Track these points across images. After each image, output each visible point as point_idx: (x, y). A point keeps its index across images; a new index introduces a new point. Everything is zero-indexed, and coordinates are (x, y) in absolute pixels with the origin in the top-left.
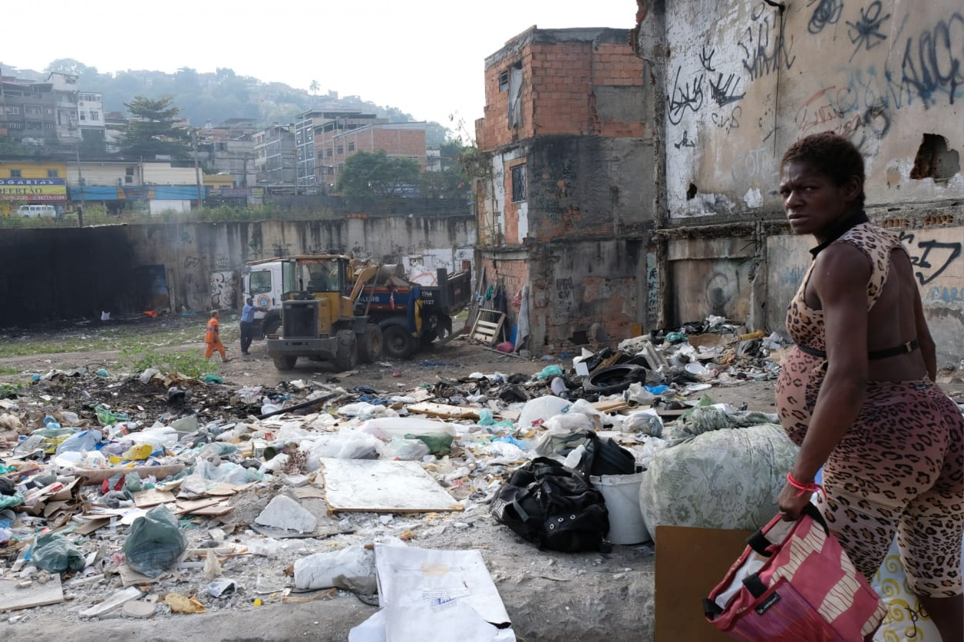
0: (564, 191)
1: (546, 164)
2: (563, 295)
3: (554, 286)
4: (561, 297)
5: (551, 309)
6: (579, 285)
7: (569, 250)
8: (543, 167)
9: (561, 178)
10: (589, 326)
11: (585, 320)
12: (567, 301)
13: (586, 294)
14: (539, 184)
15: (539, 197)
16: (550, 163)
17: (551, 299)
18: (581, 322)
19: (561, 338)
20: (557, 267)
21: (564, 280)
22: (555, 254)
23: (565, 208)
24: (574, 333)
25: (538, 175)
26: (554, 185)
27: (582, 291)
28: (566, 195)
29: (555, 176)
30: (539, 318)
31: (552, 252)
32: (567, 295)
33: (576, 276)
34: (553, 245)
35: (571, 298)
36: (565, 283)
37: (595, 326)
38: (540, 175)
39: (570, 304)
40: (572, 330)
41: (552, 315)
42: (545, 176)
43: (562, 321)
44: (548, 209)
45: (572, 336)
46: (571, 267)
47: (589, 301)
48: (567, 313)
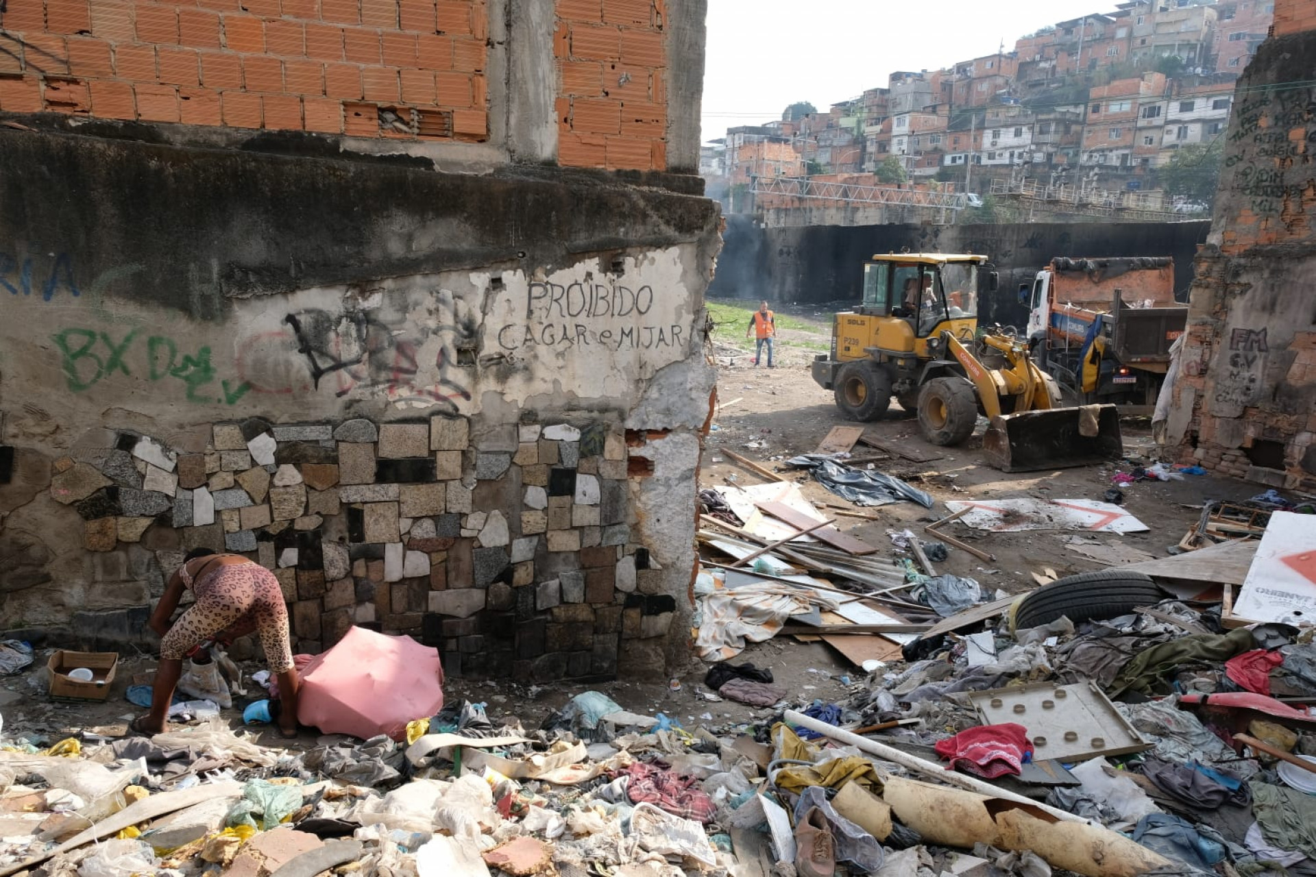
0: (1301, 149)
1: (1271, 96)
2: (1241, 361)
3: (1225, 341)
4: (1235, 364)
5: (1211, 383)
6: (1282, 347)
7: (1274, 273)
8: (1264, 102)
9: (1299, 121)
10: (1292, 435)
11: (1283, 422)
12: (1246, 374)
13: (1295, 369)
14: (1248, 140)
15: (1241, 166)
16: (1278, 94)
17: (1212, 364)
18: (1271, 422)
19: (1226, 444)
20: (1238, 305)
21: (1251, 332)
22: (1244, 279)
23: (1297, 187)
24: (1256, 442)
25: (1249, 121)
26: (1282, 138)
27: (1288, 360)
28: (1306, 159)
29: (1285, 121)
30: (1183, 395)
31: (1236, 274)
32: (1249, 363)
33: (1276, 327)
34: (1242, 261)
35: (1257, 371)
36: (1251, 340)
37: (1304, 438)
38: (1253, 120)
39: (1252, 381)
40: (1251, 433)
41: (1208, 395)
42: (1264, 122)
43: (1229, 410)
44: (1257, 188)
45: (1248, 445)
46: (1270, 307)
47: (1299, 384)
48: (1243, 398)
